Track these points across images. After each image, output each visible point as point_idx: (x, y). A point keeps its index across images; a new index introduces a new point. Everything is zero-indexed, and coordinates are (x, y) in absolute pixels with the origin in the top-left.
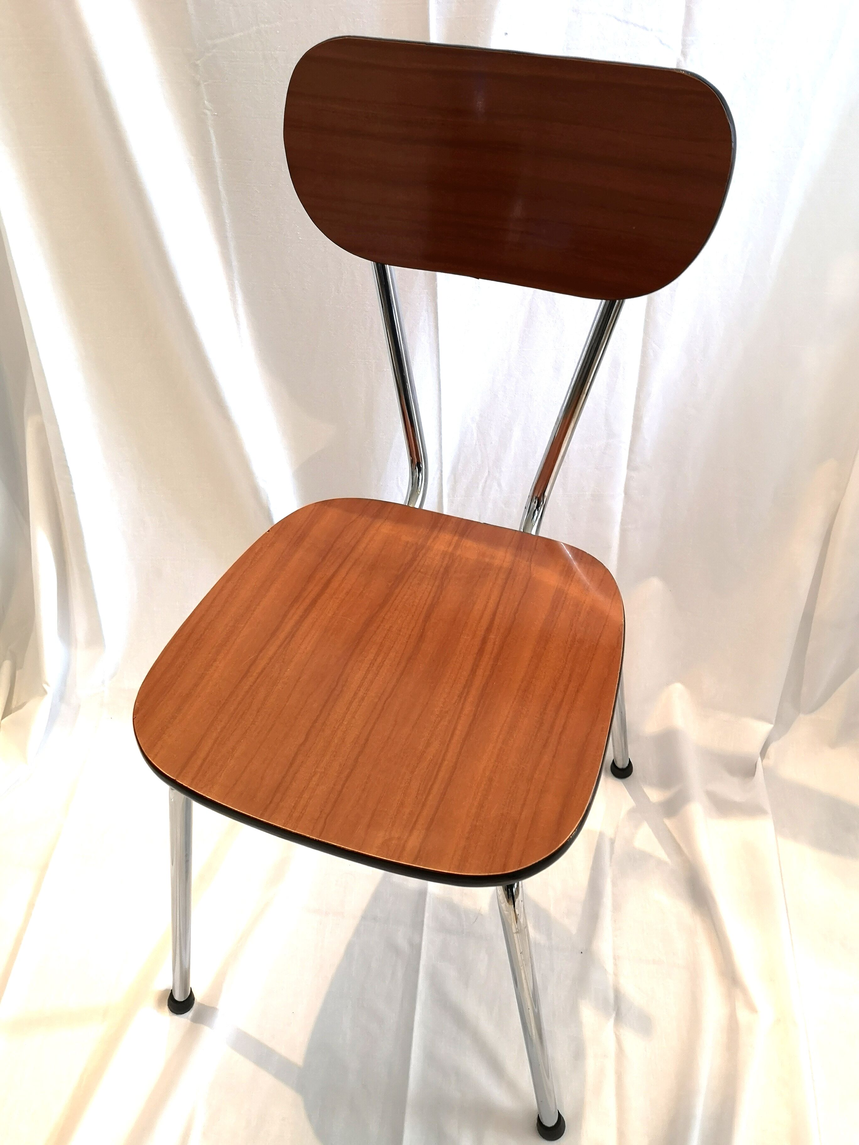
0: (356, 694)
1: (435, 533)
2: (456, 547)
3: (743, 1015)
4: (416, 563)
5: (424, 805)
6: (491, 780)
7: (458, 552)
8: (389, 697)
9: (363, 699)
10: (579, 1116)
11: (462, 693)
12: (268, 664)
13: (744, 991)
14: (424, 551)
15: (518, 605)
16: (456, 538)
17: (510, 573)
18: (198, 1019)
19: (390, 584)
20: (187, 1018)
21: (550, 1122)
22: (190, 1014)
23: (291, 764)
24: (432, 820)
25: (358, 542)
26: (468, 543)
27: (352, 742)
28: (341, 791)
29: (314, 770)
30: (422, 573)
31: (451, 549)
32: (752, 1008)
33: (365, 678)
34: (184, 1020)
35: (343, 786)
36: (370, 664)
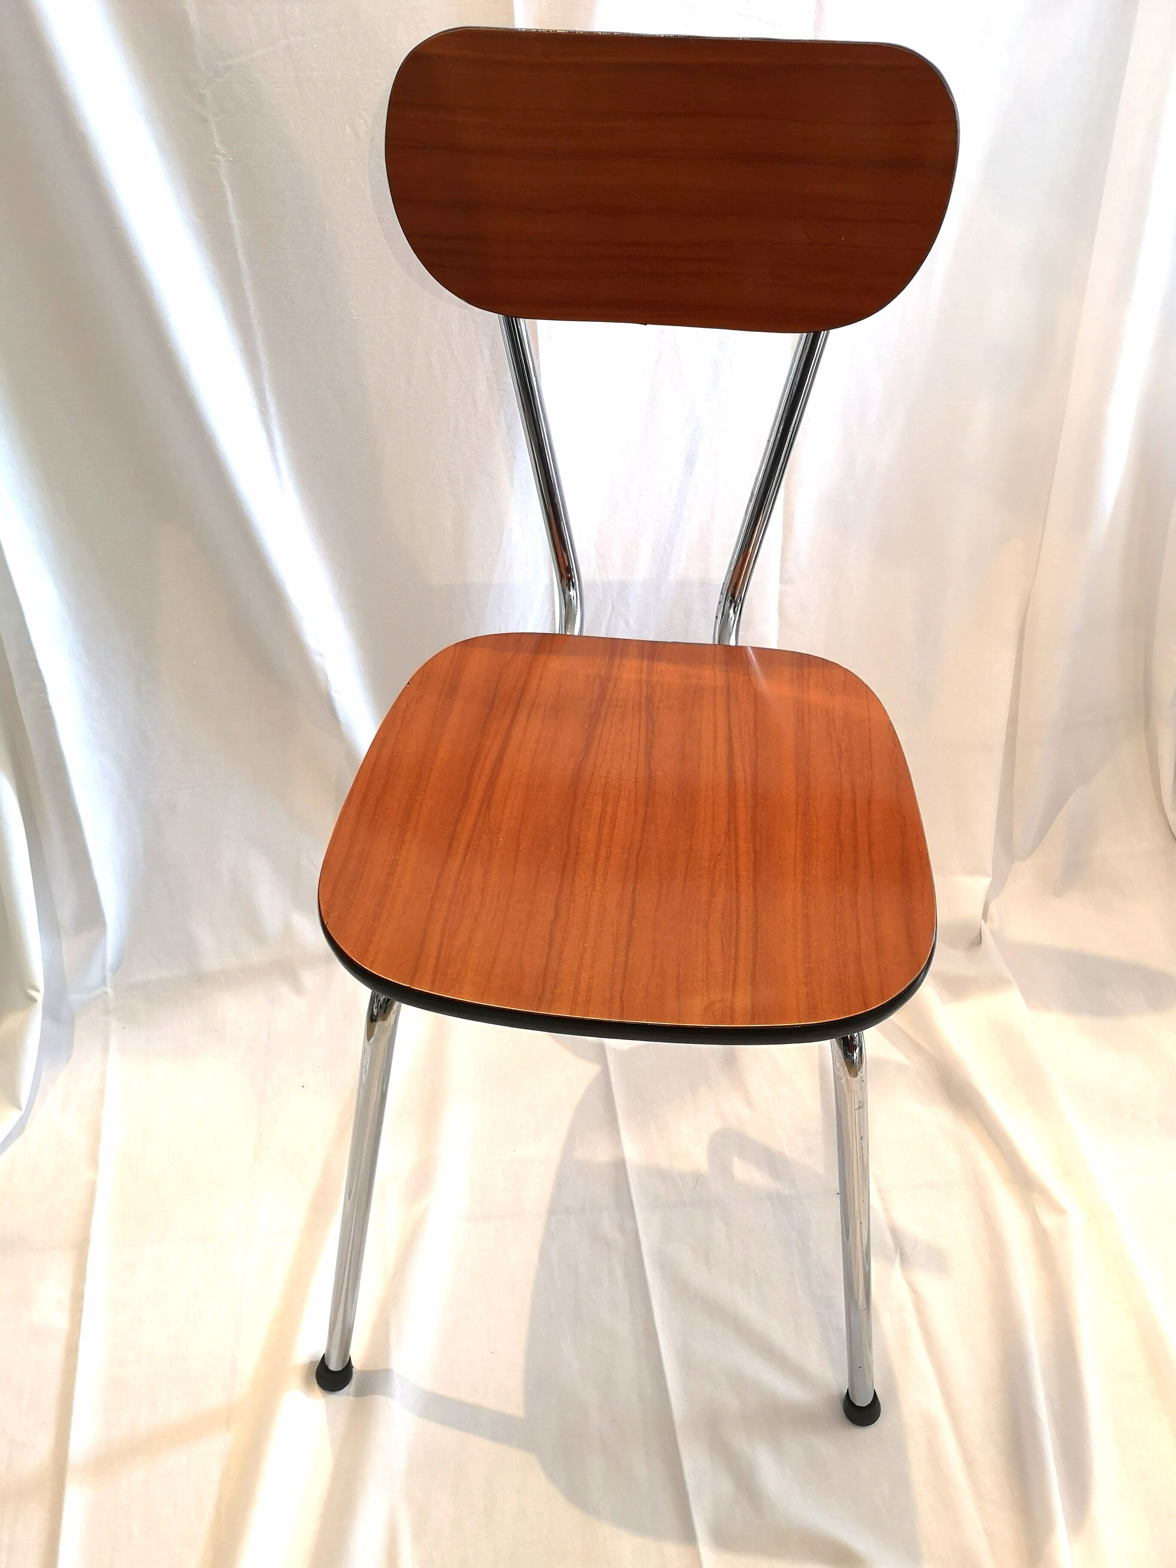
0: (597, 854)
1: (617, 662)
2: (649, 673)
3: (1049, 1220)
4: (608, 697)
5: (736, 959)
6: (806, 917)
7: (655, 678)
8: (640, 849)
9: (608, 858)
10: (892, 1388)
11: (729, 830)
12: (472, 837)
13: (1044, 1192)
14: (612, 684)
15: (755, 725)
16: (645, 663)
17: (728, 692)
18: (364, 1391)
19: (586, 726)
20: (348, 1394)
21: (863, 1401)
22: (350, 1388)
23: (550, 945)
24: (754, 973)
25: (526, 683)
26: (661, 666)
27: (616, 907)
28: (626, 964)
29: (581, 947)
30: (620, 707)
31: (644, 676)
32: (1058, 1210)
33: (600, 834)
34: (343, 1398)
35: (627, 957)
36: (600, 818)
